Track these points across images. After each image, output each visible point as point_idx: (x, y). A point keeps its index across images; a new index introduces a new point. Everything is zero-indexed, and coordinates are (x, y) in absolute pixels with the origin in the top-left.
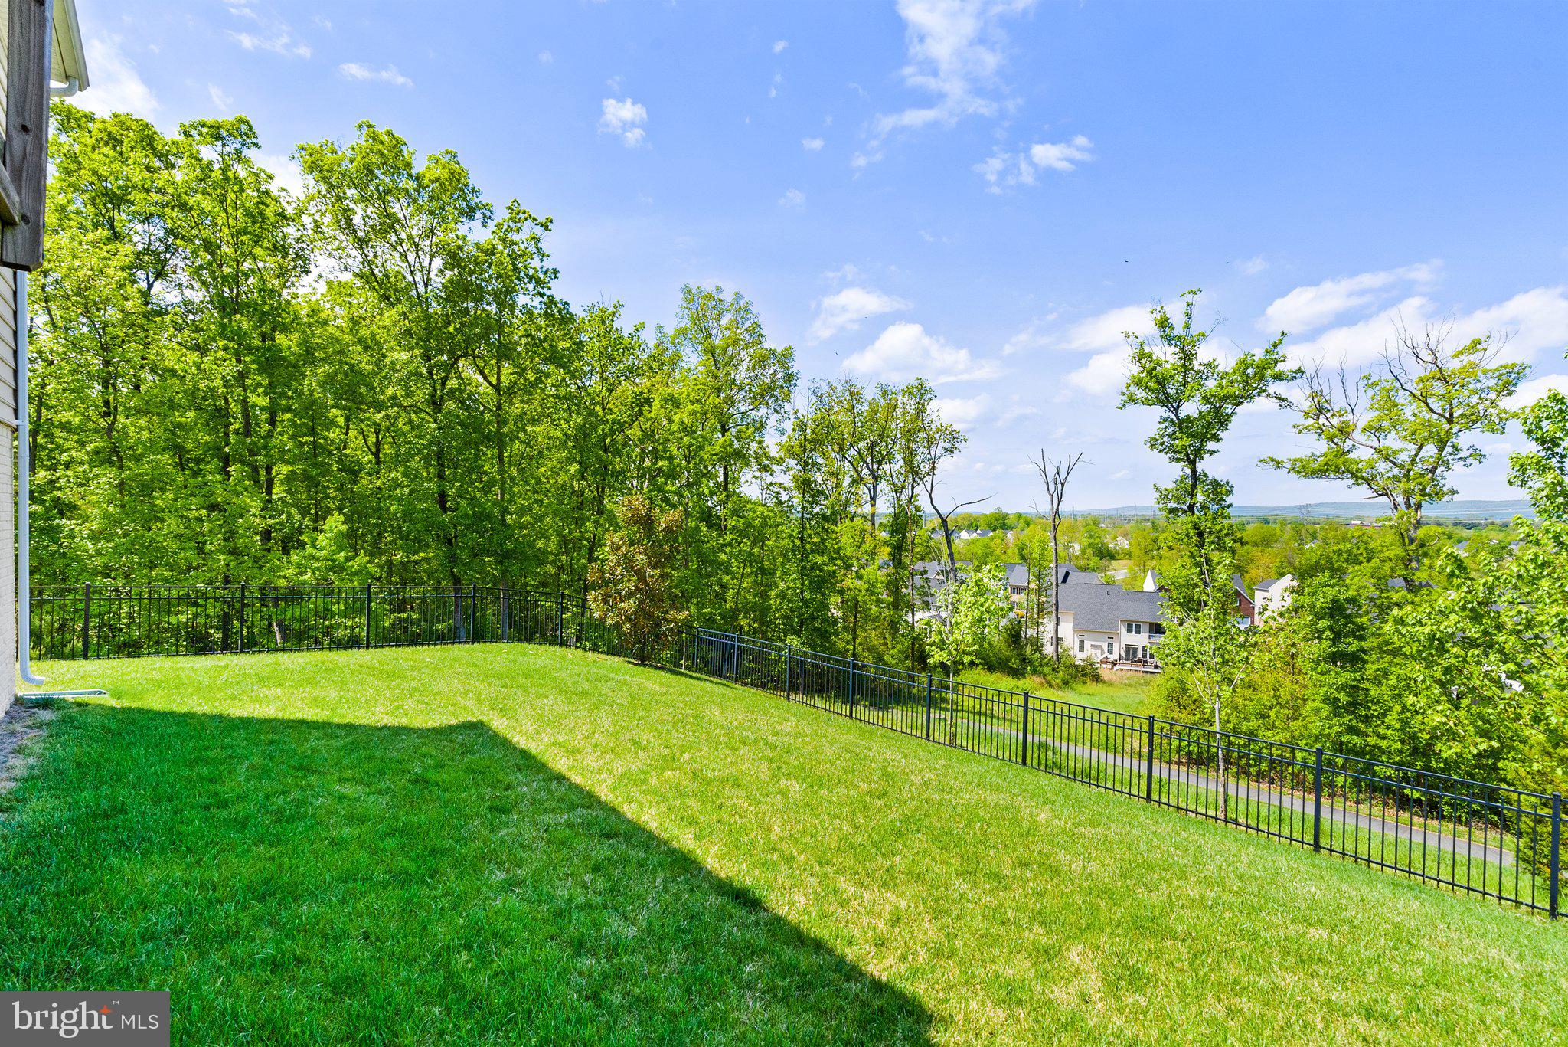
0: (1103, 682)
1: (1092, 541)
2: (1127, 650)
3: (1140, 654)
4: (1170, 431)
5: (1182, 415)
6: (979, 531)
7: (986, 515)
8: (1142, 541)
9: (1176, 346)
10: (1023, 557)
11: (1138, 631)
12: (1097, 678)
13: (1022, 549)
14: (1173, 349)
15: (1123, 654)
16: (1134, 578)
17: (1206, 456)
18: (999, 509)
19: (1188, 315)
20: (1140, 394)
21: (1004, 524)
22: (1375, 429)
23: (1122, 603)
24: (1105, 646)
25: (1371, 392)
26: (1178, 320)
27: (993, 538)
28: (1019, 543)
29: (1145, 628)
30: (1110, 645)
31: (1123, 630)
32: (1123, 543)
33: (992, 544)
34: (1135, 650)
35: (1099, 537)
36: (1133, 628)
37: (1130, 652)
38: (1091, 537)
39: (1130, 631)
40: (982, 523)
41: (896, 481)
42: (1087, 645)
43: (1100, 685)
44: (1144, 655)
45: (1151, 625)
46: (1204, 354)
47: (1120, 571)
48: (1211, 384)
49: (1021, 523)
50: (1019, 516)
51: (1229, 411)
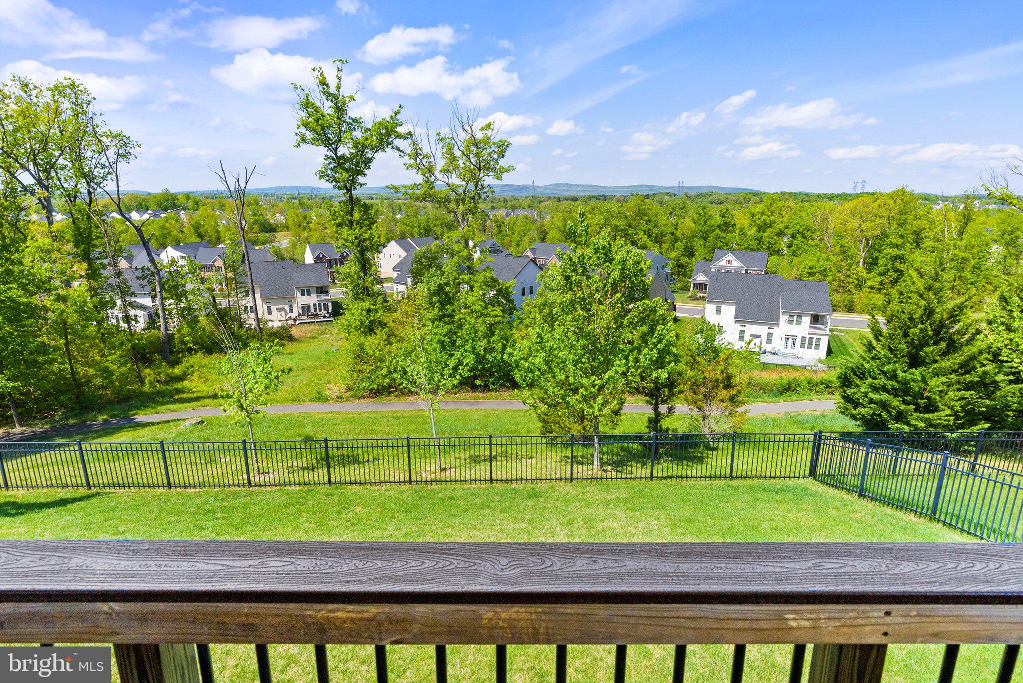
0: (296, 340)
1: (256, 218)
2: (303, 308)
3: (312, 310)
4: (332, 166)
5: (339, 155)
6: (150, 212)
7: (154, 196)
8: (296, 218)
9: (332, 101)
10: (200, 235)
11: (309, 294)
12: (291, 339)
13: (198, 228)
14: (330, 104)
15: (301, 312)
16: (294, 246)
17: (358, 187)
18: (167, 190)
19: (339, 79)
20: (309, 135)
21: (175, 204)
22: (446, 171)
23: (295, 274)
24: (287, 307)
25: (441, 144)
26: (332, 82)
27: (167, 219)
28: (194, 222)
29: (313, 290)
30: (291, 306)
31: (298, 294)
32: (280, 219)
33: (167, 225)
34: (309, 307)
35: (261, 215)
36: (305, 292)
37: (305, 309)
38: (254, 215)
39: (303, 294)
40: (151, 203)
41: (66, 185)
42: (274, 308)
43: (295, 343)
44: (315, 310)
45: (317, 288)
46: (352, 112)
47: (284, 241)
48: (358, 134)
49: (190, 204)
50: (188, 196)
51: (370, 156)
